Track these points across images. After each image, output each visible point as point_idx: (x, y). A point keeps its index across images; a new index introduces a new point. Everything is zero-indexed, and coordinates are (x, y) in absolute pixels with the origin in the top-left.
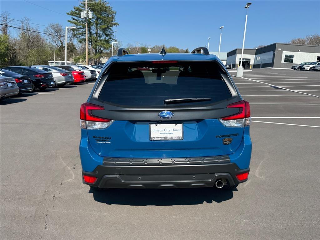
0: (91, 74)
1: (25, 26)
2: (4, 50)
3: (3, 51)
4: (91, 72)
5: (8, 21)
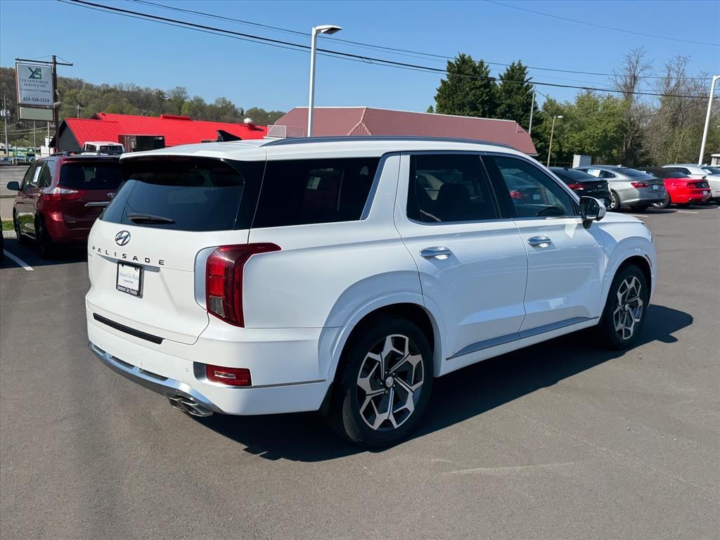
5: (638, 70)
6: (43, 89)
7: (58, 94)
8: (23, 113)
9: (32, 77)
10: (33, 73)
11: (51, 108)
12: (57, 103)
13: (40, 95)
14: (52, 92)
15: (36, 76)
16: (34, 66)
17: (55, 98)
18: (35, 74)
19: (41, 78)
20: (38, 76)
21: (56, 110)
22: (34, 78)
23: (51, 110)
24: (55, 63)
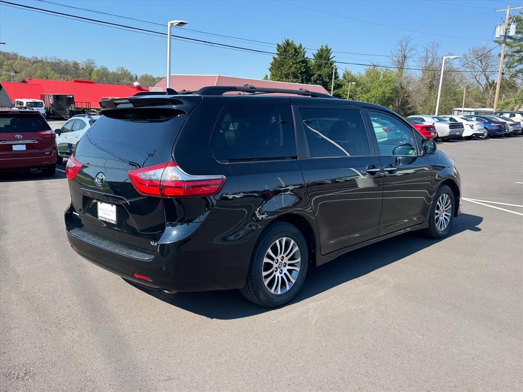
0: (450, 128)
1: (430, 55)
2: (390, 93)
3: (388, 95)
4: (450, 126)
5: (407, 51)
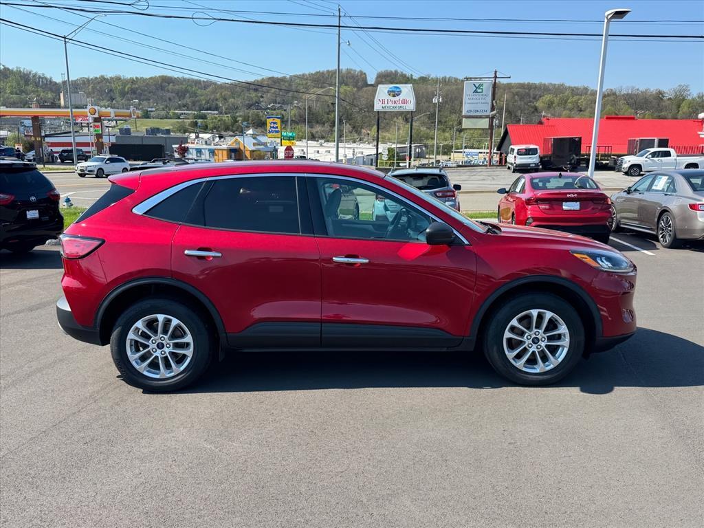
6: (483, 101)
7: (495, 104)
8: (466, 123)
9: (475, 92)
10: (477, 88)
11: (487, 117)
12: (492, 113)
13: (480, 107)
14: (490, 104)
15: (479, 91)
16: (477, 83)
17: (493, 109)
18: (477, 89)
19: (482, 92)
20: (481, 90)
21: (492, 118)
22: (477, 92)
23: (488, 119)
24: (496, 77)
